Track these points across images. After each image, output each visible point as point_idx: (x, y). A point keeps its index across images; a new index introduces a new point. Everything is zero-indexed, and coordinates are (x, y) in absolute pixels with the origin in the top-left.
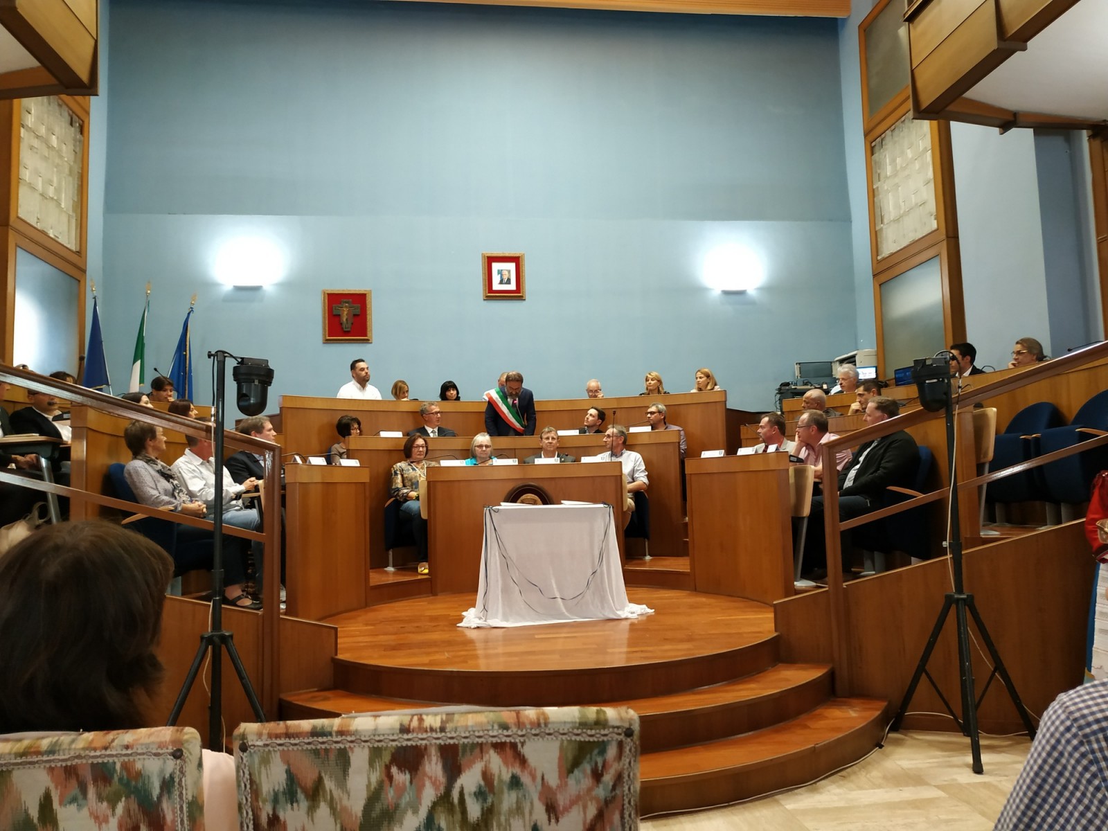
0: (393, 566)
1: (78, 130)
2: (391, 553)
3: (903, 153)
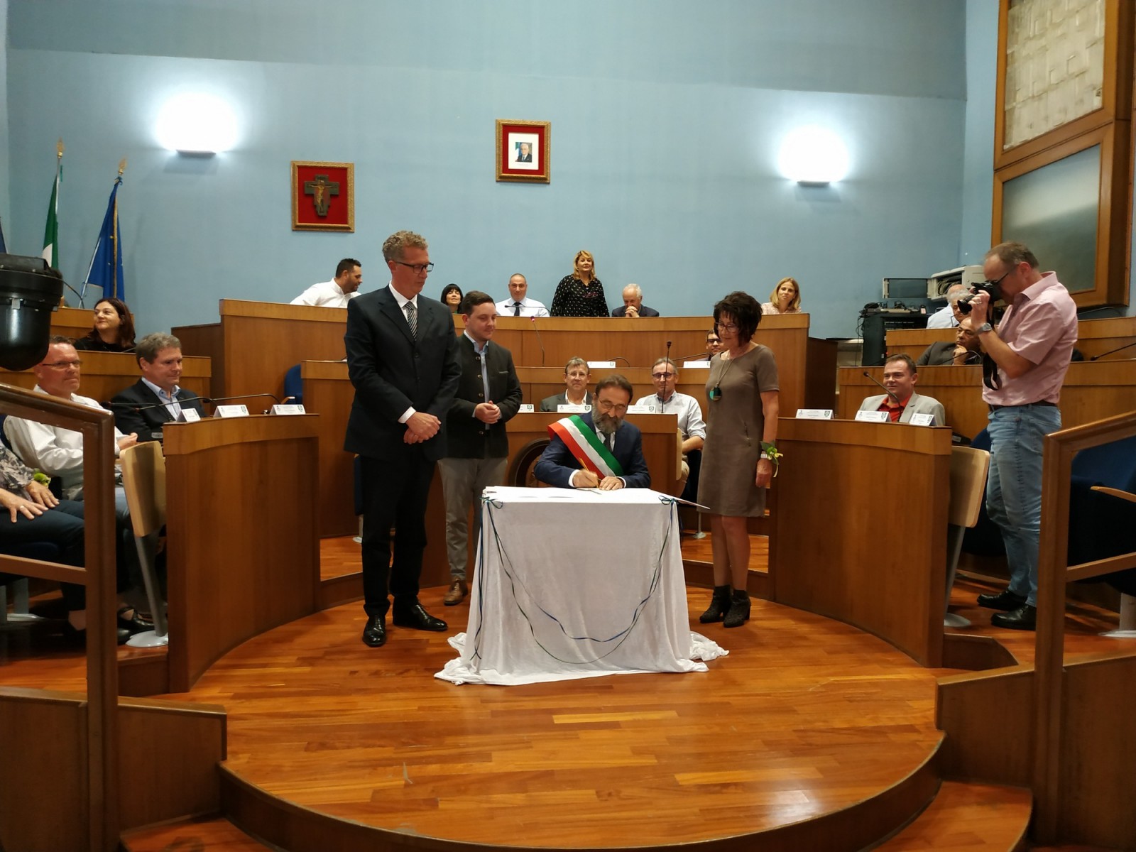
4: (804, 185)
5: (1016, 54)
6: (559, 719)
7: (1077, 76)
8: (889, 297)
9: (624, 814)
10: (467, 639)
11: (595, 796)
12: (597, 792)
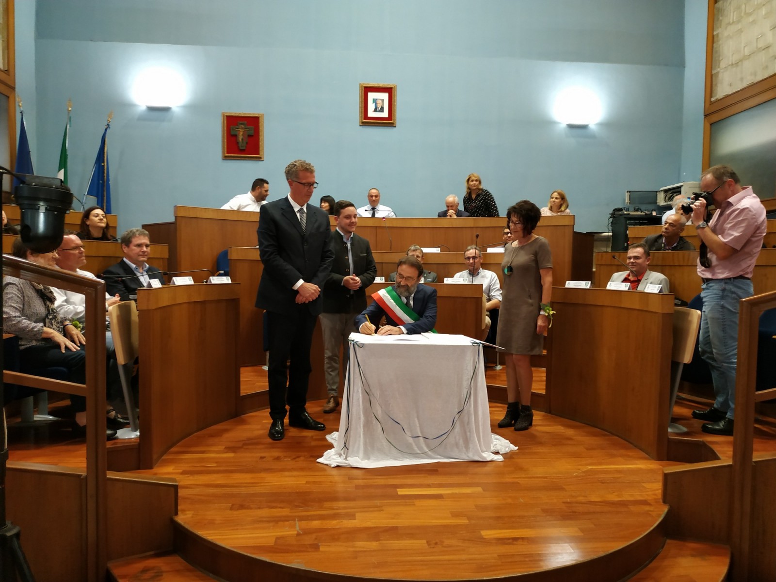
4: (571, 127)
5: (720, 36)
6: (401, 492)
7: (764, 49)
8: (630, 203)
9: (446, 557)
10: (339, 436)
11: (426, 545)
12: (427, 542)
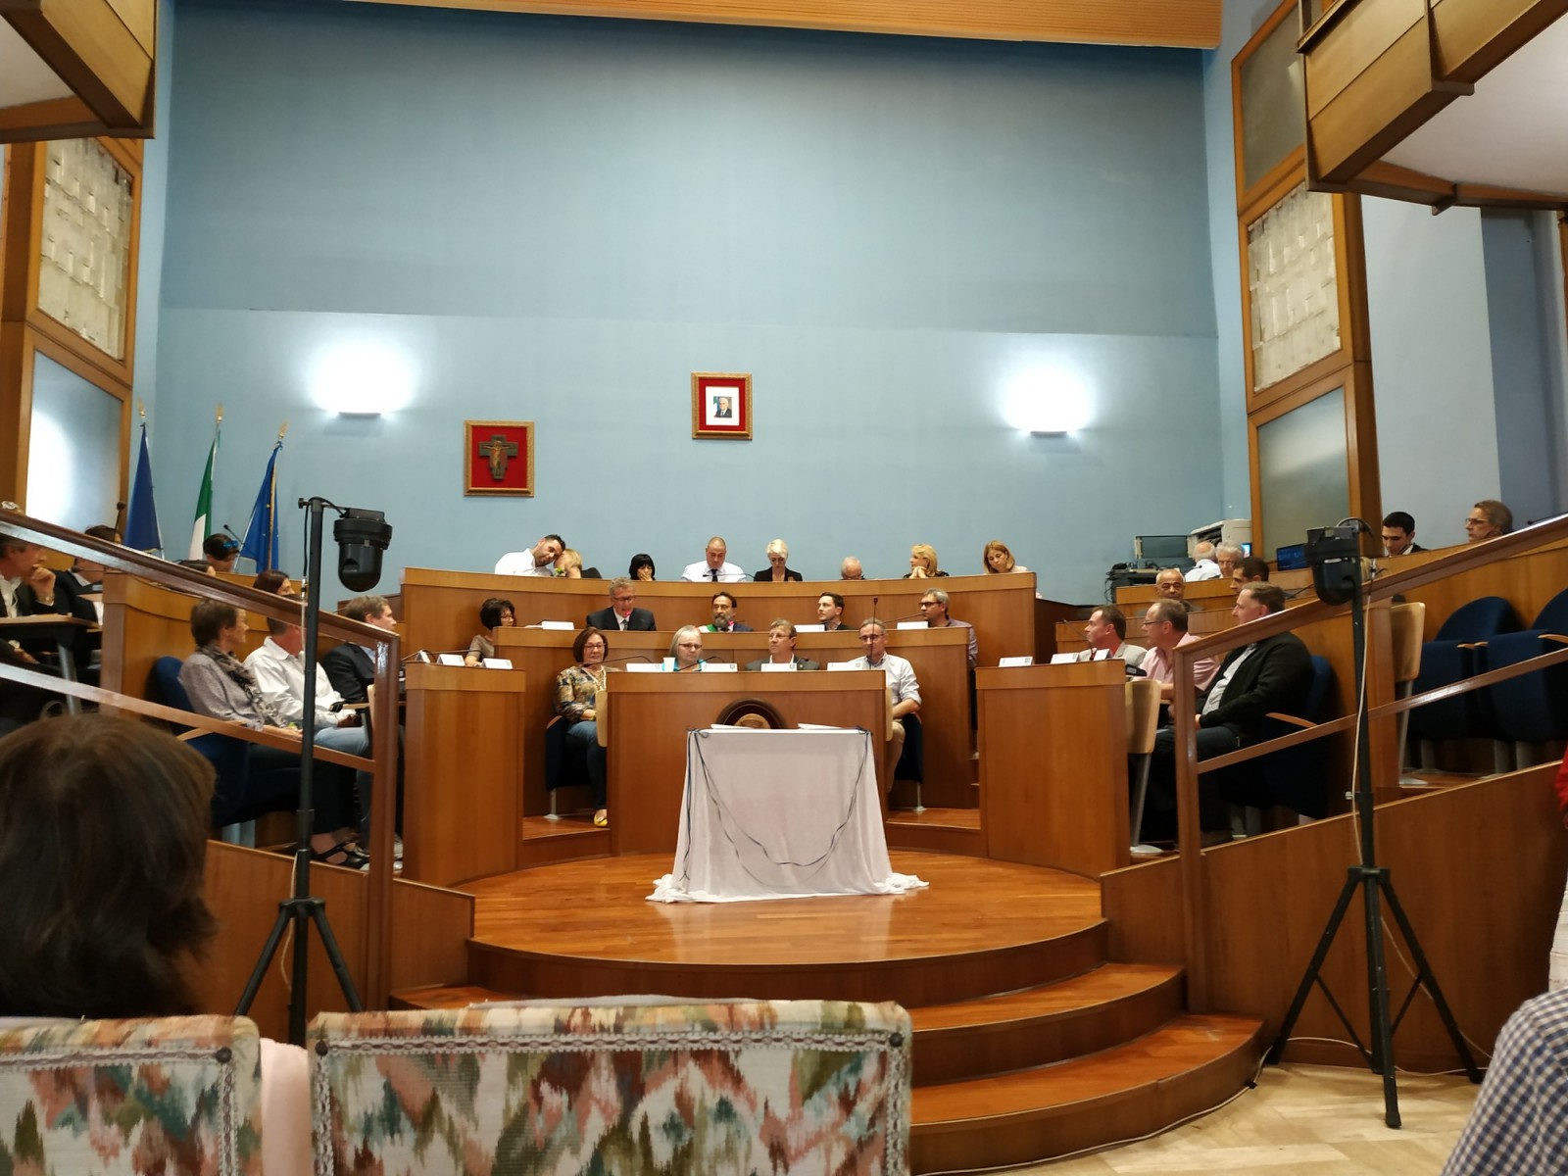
0: (557, 814)
1: (126, 189)
2: (553, 794)
3: (1292, 241)
4: (1037, 435)
5: (1258, 291)
7: (1317, 316)
8: (1142, 556)
11: (791, 945)
